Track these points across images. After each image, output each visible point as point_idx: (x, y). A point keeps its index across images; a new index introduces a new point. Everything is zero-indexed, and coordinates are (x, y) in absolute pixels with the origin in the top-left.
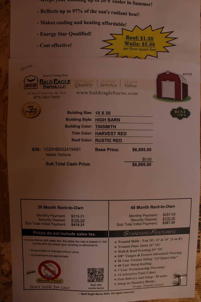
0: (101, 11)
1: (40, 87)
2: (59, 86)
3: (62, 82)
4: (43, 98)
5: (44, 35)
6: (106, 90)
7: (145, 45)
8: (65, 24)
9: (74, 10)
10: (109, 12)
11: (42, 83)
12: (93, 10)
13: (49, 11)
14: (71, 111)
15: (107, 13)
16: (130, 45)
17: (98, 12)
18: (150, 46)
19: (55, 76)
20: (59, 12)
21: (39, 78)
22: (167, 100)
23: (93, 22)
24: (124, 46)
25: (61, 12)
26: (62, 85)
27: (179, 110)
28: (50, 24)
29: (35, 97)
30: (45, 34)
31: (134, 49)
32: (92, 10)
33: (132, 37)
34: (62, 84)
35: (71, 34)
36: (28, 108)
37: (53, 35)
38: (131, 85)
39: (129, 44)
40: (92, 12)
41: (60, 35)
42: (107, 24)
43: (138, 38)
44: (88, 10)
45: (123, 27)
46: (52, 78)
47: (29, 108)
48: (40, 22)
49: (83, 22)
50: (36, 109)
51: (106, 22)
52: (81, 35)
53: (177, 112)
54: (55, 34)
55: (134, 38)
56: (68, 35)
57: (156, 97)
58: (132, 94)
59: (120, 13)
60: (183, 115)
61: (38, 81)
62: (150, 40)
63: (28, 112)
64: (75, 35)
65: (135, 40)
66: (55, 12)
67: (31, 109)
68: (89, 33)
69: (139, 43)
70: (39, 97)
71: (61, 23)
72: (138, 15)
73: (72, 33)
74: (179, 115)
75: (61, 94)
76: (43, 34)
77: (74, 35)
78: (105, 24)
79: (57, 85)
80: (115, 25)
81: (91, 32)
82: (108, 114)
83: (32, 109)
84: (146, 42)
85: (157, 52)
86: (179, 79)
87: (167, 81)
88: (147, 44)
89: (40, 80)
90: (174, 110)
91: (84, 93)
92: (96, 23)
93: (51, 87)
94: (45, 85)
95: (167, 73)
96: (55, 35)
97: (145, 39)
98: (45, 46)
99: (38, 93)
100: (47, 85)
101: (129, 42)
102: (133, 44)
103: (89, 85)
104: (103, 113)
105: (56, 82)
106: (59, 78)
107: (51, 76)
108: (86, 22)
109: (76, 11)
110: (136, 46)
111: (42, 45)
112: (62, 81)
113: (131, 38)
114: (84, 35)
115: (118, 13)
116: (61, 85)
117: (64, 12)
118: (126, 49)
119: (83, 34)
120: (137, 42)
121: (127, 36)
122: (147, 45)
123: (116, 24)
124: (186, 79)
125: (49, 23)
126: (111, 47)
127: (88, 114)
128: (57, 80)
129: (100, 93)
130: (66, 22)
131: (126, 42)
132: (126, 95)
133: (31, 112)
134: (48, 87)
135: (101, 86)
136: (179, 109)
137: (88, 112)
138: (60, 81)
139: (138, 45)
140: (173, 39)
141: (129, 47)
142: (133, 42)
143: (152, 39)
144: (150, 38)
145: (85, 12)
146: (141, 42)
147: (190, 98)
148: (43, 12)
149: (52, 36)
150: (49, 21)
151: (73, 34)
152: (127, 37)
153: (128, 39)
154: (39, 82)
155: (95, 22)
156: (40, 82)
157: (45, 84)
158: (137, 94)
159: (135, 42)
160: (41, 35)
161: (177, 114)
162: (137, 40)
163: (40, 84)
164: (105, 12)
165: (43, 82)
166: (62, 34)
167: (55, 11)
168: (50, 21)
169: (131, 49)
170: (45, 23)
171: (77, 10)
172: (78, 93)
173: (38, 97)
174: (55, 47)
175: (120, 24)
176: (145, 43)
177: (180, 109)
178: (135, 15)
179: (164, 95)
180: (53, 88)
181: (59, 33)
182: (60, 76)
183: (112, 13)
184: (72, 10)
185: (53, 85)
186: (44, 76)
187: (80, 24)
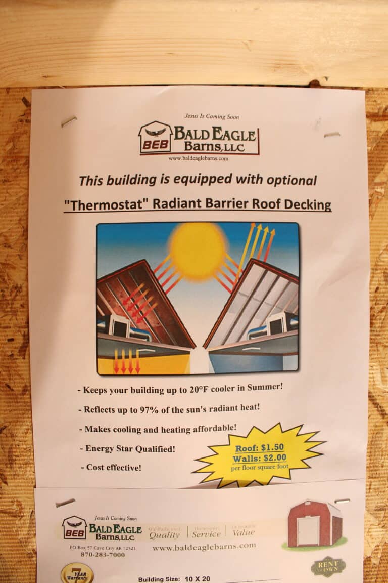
0: (191, 409)
1: (91, 536)
2: (122, 536)
3: (128, 530)
4: (97, 556)
5: (93, 451)
6: (202, 542)
7: (270, 460)
8: (128, 432)
9: (142, 409)
10: (205, 410)
11: (93, 530)
12: (176, 408)
13: (98, 410)
14: (145, 578)
15: (202, 410)
16: (243, 461)
17: (185, 411)
18: (277, 460)
19: (116, 519)
20: (116, 411)
21: (88, 523)
22: (306, 548)
23: (176, 429)
24: (233, 464)
25: (120, 411)
26: (129, 535)
27: (326, 562)
28: (102, 431)
29: (83, 554)
30: (94, 449)
31: (250, 468)
32: (174, 408)
33: (247, 448)
34: (128, 532)
35: (139, 449)
36: (72, 571)
37: (108, 450)
38: (245, 533)
39: (241, 459)
40: (174, 411)
41: (120, 449)
42: (202, 431)
43: (257, 447)
44: (167, 409)
45: (230, 432)
46: (111, 524)
47: (74, 572)
48: (84, 429)
49: (160, 430)
50: (85, 574)
51: (201, 428)
52: (156, 451)
53: (323, 565)
54: (111, 448)
55: (250, 449)
56: (134, 450)
57: (287, 545)
58: (246, 546)
59: (225, 409)
60: (333, 569)
61: (86, 526)
62: (278, 449)
63: (72, 579)
64: (146, 451)
65: (252, 451)
66: (110, 412)
67: (77, 574)
68: (171, 448)
69: (258, 457)
70: (91, 555)
71: (120, 430)
72: (257, 407)
73: (141, 447)
74: (326, 570)
75: (127, 549)
76: (91, 449)
77: (144, 451)
78: (199, 431)
79: (120, 535)
80: (216, 430)
81: (174, 447)
82: (206, 580)
83: (79, 574)
84: (271, 453)
85: (290, 469)
86: (327, 510)
87: (306, 517)
88: (274, 456)
89: (91, 525)
90: (317, 563)
91: (166, 548)
92: (183, 430)
93: (109, 538)
94: (100, 535)
95: (307, 504)
96: (112, 450)
97: (269, 450)
98: (95, 468)
99: (88, 547)
100: (102, 534)
101: (240, 457)
102: (247, 460)
103: (173, 535)
104: (198, 579)
105: (117, 530)
106: (122, 524)
107: (108, 518)
108: (165, 429)
109: (146, 410)
110: (254, 462)
111: (90, 467)
112: (127, 528)
113: (245, 449)
114: (162, 451)
115: (222, 409)
116: (127, 534)
117: (125, 411)
118: (235, 469)
119: (160, 449)
120: (254, 455)
121: (237, 447)
122: (272, 460)
123: (218, 429)
124: (339, 509)
125: (100, 430)
126: (210, 469)
127: (172, 581)
128: (118, 525)
129: (192, 548)
130: (130, 429)
131: (236, 458)
132: (237, 548)
133: (78, 578)
134: (104, 538)
135: (194, 536)
136: (326, 560)
137: (173, 579)
138: (125, 528)
139: (257, 460)
140: (318, 443)
141: (241, 466)
142: (249, 456)
143: (281, 448)
144: (279, 446)
145: (163, 411)
146: (262, 455)
147: (345, 540)
148: (89, 412)
149: (106, 451)
150: (99, 427)
151: (143, 449)
152: (237, 449)
153: (239, 452)
154: (88, 529)
155: (180, 428)
156: (91, 528)
157: (99, 531)
158: (254, 545)
159: (252, 456)
160: (87, 450)
161: (323, 568)
162: (256, 451)
163: (91, 531)
164: (198, 410)
165: (95, 529)
166: (124, 449)
167: (110, 409)
168: (102, 427)
169: (245, 468)
170: (93, 430)
171: (148, 408)
172: (155, 549)
173: (87, 553)
174: (112, 469)
175: (225, 428)
176: (270, 456)
177: (328, 559)
178: (252, 408)
179: (301, 541)
180: (114, 539)
181: (119, 447)
182: (124, 520)
183: (210, 411)
184: (140, 409)
185: (112, 534)
186: (97, 518)
187: (154, 433)
